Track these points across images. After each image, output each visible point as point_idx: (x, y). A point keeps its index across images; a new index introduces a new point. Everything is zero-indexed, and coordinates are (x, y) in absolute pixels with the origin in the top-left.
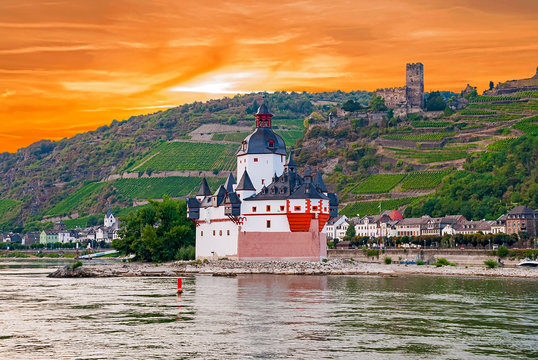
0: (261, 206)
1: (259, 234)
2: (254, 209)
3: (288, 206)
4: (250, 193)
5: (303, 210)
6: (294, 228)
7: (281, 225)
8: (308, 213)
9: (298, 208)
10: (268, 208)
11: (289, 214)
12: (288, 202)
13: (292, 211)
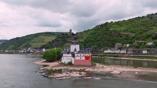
0: (79, 55)
1: (79, 60)
2: (78, 55)
3: (85, 55)
4: (76, 52)
5: (88, 56)
6: (86, 59)
7: (83, 58)
8: (89, 56)
9: (87, 55)
10: (81, 55)
11: (85, 57)
12: (85, 54)
13: (86, 56)
